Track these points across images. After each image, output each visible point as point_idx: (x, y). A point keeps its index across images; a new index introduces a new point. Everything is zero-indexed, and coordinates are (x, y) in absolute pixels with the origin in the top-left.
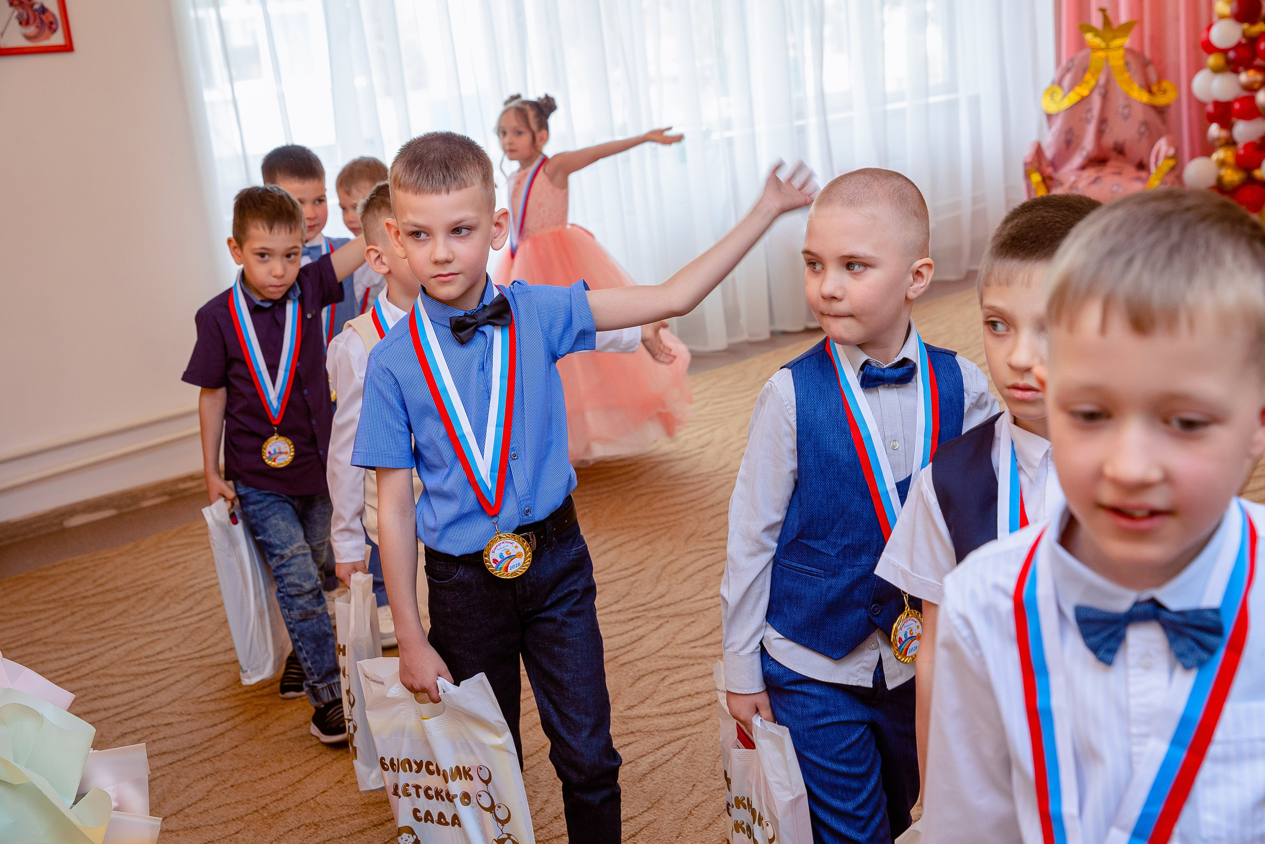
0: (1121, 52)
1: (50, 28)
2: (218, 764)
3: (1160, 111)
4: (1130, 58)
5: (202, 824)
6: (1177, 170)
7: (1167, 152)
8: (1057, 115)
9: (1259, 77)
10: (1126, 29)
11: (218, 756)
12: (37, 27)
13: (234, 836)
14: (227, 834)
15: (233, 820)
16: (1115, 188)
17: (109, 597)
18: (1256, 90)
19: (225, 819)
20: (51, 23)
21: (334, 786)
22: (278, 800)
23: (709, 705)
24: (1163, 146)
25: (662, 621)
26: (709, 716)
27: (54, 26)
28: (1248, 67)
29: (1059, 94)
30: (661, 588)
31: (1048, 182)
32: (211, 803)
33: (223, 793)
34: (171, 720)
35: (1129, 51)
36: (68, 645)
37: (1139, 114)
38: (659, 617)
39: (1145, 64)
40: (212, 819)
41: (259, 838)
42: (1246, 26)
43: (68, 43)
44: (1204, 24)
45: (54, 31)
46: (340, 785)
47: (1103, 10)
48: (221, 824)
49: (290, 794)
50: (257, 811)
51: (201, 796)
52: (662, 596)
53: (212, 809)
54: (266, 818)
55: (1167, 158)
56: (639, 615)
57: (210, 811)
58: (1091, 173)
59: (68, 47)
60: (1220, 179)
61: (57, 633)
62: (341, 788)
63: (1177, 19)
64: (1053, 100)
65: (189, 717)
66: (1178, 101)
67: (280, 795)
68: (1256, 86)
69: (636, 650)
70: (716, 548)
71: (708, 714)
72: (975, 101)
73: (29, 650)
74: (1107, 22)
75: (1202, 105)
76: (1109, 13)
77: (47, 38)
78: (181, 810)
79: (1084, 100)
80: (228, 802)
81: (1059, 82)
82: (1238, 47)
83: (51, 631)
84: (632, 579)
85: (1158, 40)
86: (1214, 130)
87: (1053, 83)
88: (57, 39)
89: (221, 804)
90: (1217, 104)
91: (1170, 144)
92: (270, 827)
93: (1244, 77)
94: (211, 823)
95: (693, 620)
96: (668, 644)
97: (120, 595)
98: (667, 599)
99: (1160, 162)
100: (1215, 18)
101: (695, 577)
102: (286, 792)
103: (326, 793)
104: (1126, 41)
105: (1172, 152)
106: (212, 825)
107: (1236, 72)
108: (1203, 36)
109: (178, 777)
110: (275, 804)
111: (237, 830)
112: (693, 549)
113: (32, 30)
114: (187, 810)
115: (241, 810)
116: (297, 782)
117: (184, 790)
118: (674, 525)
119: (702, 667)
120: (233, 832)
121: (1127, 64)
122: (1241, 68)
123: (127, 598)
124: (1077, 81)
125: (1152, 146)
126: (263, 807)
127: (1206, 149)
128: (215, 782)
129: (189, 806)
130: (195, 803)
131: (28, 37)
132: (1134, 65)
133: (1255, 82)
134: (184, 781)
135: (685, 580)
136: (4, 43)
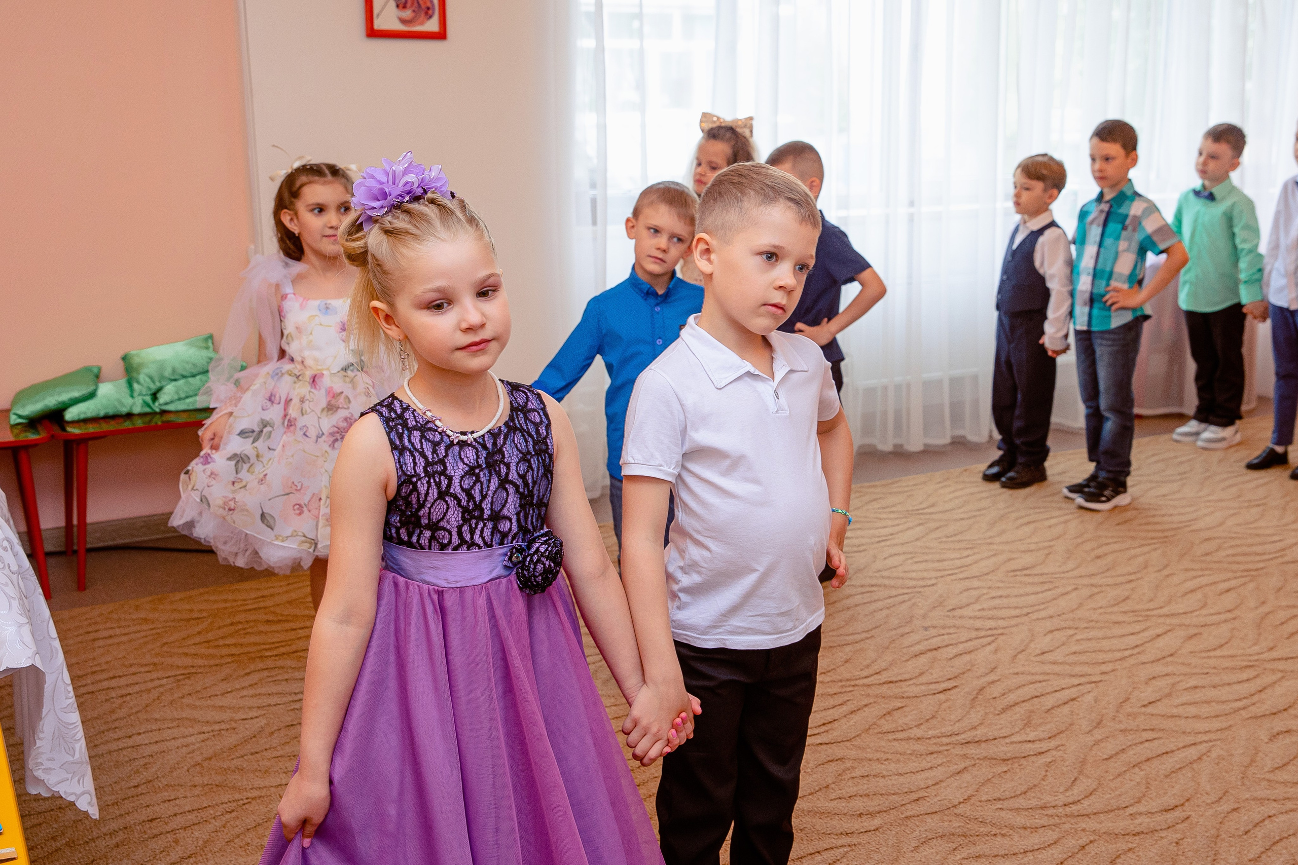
1: (426, 13)
12: (414, 11)
20: (428, 8)
25: (968, 763)
27: (430, 12)
30: (975, 717)
38: (965, 756)
43: (442, 32)
45: (431, 17)
52: (974, 728)
56: (941, 748)
59: (441, 35)
69: (928, 799)
77: (422, 23)
84: (942, 697)
88: (432, 25)
95: (1006, 769)
96: (969, 798)
98: (979, 733)
101: (1017, 709)
112: (1021, 669)
113: (408, 14)
118: (1002, 634)
119: (1006, 841)
131: (403, 21)
135: (1004, 710)
136: (379, 24)
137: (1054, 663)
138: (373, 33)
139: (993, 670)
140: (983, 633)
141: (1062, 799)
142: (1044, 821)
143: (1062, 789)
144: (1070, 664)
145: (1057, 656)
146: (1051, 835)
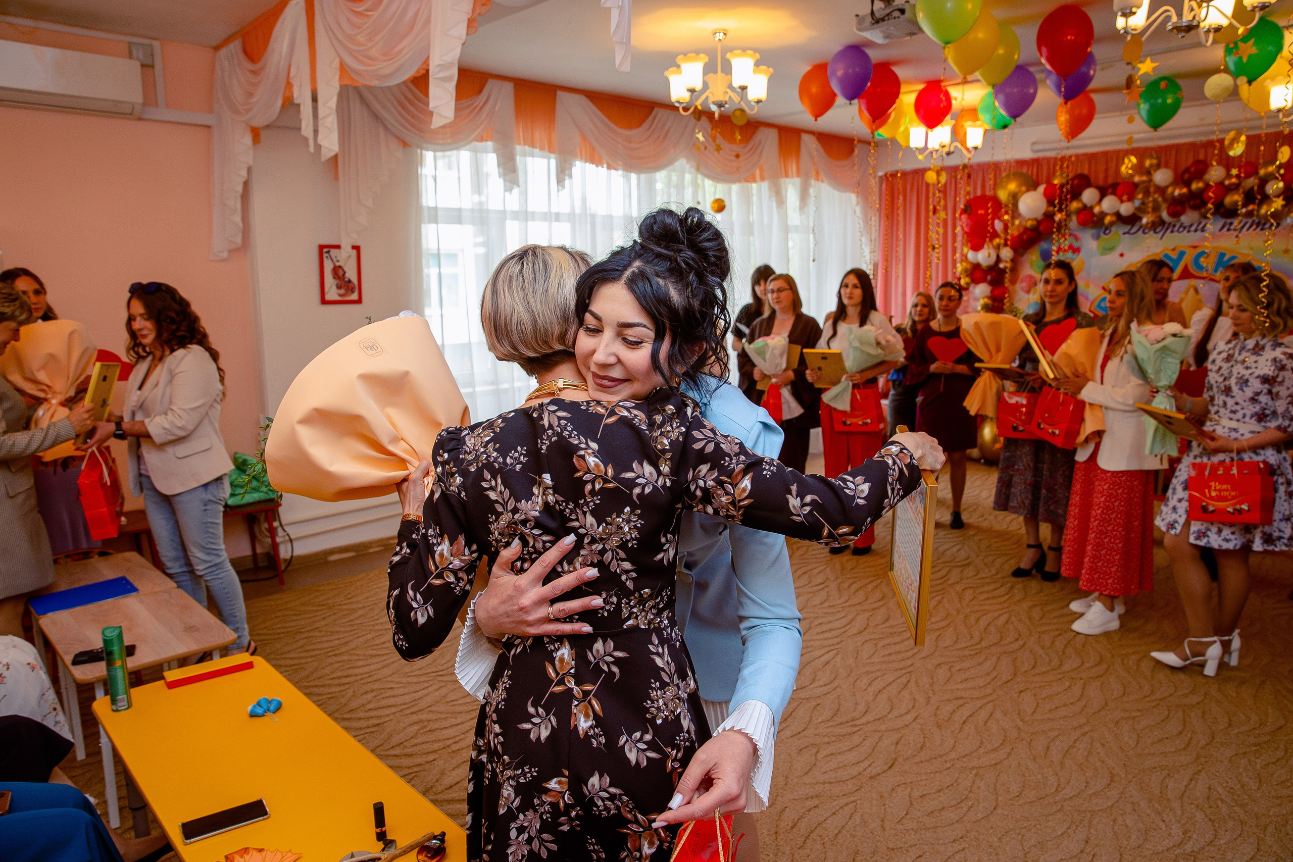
17: (354, 606)
59: (359, 301)
88: (355, 296)
97: (360, 606)
113: (342, 291)
123: (364, 607)
131: (340, 295)
136: (328, 297)
138: (324, 302)
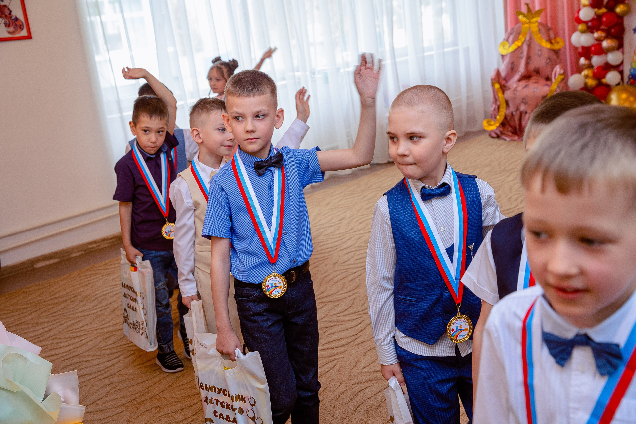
0: (536, 24)
1: (20, 28)
2: (112, 380)
3: (556, 52)
4: (541, 27)
5: (105, 408)
6: (565, 80)
7: (560, 71)
8: (506, 55)
9: (603, 34)
10: (538, 13)
11: (112, 375)
12: (14, 27)
13: (120, 414)
14: (117, 413)
15: (120, 406)
16: (535, 90)
17: (57, 301)
18: (602, 41)
19: (116, 406)
20: (21, 25)
21: (168, 388)
22: (141, 396)
23: (347, 344)
24: (558, 69)
26: (347, 349)
27: (22, 27)
28: (597, 30)
29: (507, 45)
31: (503, 88)
32: (109, 398)
33: (115, 393)
34: (88, 359)
35: (540, 23)
36: (38, 324)
37: (546, 54)
38: (322, 302)
39: (548, 30)
40: (110, 406)
41: (133, 414)
42: (596, 10)
43: (29, 35)
44: (576, 10)
45: (22, 29)
46: (171, 388)
47: (527, 4)
48: (114, 408)
49: (147, 393)
50: (131, 401)
51: (104, 395)
52: (323, 293)
53: (109, 401)
54: (135, 404)
55: (560, 74)
57: (109, 402)
58: (523, 83)
59: (29, 37)
60: (586, 84)
61: (32, 319)
62: (171, 389)
63: (563, 7)
64: (504, 48)
65: (97, 357)
66: (565, 47)
67: (142, 393)
68: (602, 39)
70: (348, 269)
71: (346, 348)
72: (467, 50)
73: (19, 327)
74: (529, 10)
75: (576, 48)
76: (530, 6)
77: (19, 33)
78: (95, 402)
79: (519, 48)
80: (117, 398)
81: (507, 40)
82: (593, 20)
83: (29, 318)
85: (554, 18)
86: (582, 61)
87: (504, 40)
88: (24, 33)
89: (114, 399)
90: (583, 48)
91: (562, 68)
92: (138, 409)
93: (596, 35)
94: (109, 408)
95: (338, 303)
96: (326, 315)
97: (62, 300)
98: (325, 294)
99: (557, 77)
100: (581, 7)
102: (145, 392)
103: (164, 392)
104: (539, 19)
105: (562, 71)
106: (110, 409)
107: (592, 32)
108: (576, 15)
109: (93, 386)
110: (140, 398)
111: (122, 411)
112: (337, 269)
113: (11, 29)
114: (97, 402)
115: (123, 401)
116: (150, 387)
117: (96, 392)
118: (327, 258)
119: (343, 326)
120: (120, 412)
121: (539, 30)
122: (594, 30)
123: (66, 301)
124: (516, 39)
125: (553, 69)
126: (134, 400)
127: (579, 70)
128: (110, 388)
129: (98, 400)
130: (101, 399)
131: (10, 33)
132: (543, 30)
133: (601, 37)
134: (96, 388)
135: (334, 285)
137: (350, 264)
139: (326, 272)
140: (320, 259)
141: (361, 309)
142: (356, 317)
143: (361, 306)
144: (356, 264)
145: (351, 262)
146: (359, 321)
